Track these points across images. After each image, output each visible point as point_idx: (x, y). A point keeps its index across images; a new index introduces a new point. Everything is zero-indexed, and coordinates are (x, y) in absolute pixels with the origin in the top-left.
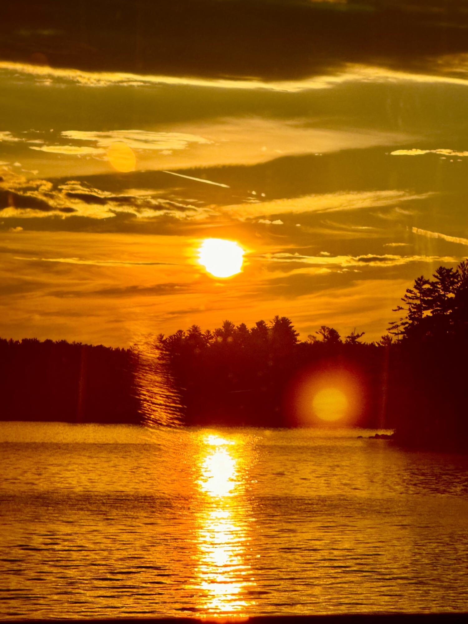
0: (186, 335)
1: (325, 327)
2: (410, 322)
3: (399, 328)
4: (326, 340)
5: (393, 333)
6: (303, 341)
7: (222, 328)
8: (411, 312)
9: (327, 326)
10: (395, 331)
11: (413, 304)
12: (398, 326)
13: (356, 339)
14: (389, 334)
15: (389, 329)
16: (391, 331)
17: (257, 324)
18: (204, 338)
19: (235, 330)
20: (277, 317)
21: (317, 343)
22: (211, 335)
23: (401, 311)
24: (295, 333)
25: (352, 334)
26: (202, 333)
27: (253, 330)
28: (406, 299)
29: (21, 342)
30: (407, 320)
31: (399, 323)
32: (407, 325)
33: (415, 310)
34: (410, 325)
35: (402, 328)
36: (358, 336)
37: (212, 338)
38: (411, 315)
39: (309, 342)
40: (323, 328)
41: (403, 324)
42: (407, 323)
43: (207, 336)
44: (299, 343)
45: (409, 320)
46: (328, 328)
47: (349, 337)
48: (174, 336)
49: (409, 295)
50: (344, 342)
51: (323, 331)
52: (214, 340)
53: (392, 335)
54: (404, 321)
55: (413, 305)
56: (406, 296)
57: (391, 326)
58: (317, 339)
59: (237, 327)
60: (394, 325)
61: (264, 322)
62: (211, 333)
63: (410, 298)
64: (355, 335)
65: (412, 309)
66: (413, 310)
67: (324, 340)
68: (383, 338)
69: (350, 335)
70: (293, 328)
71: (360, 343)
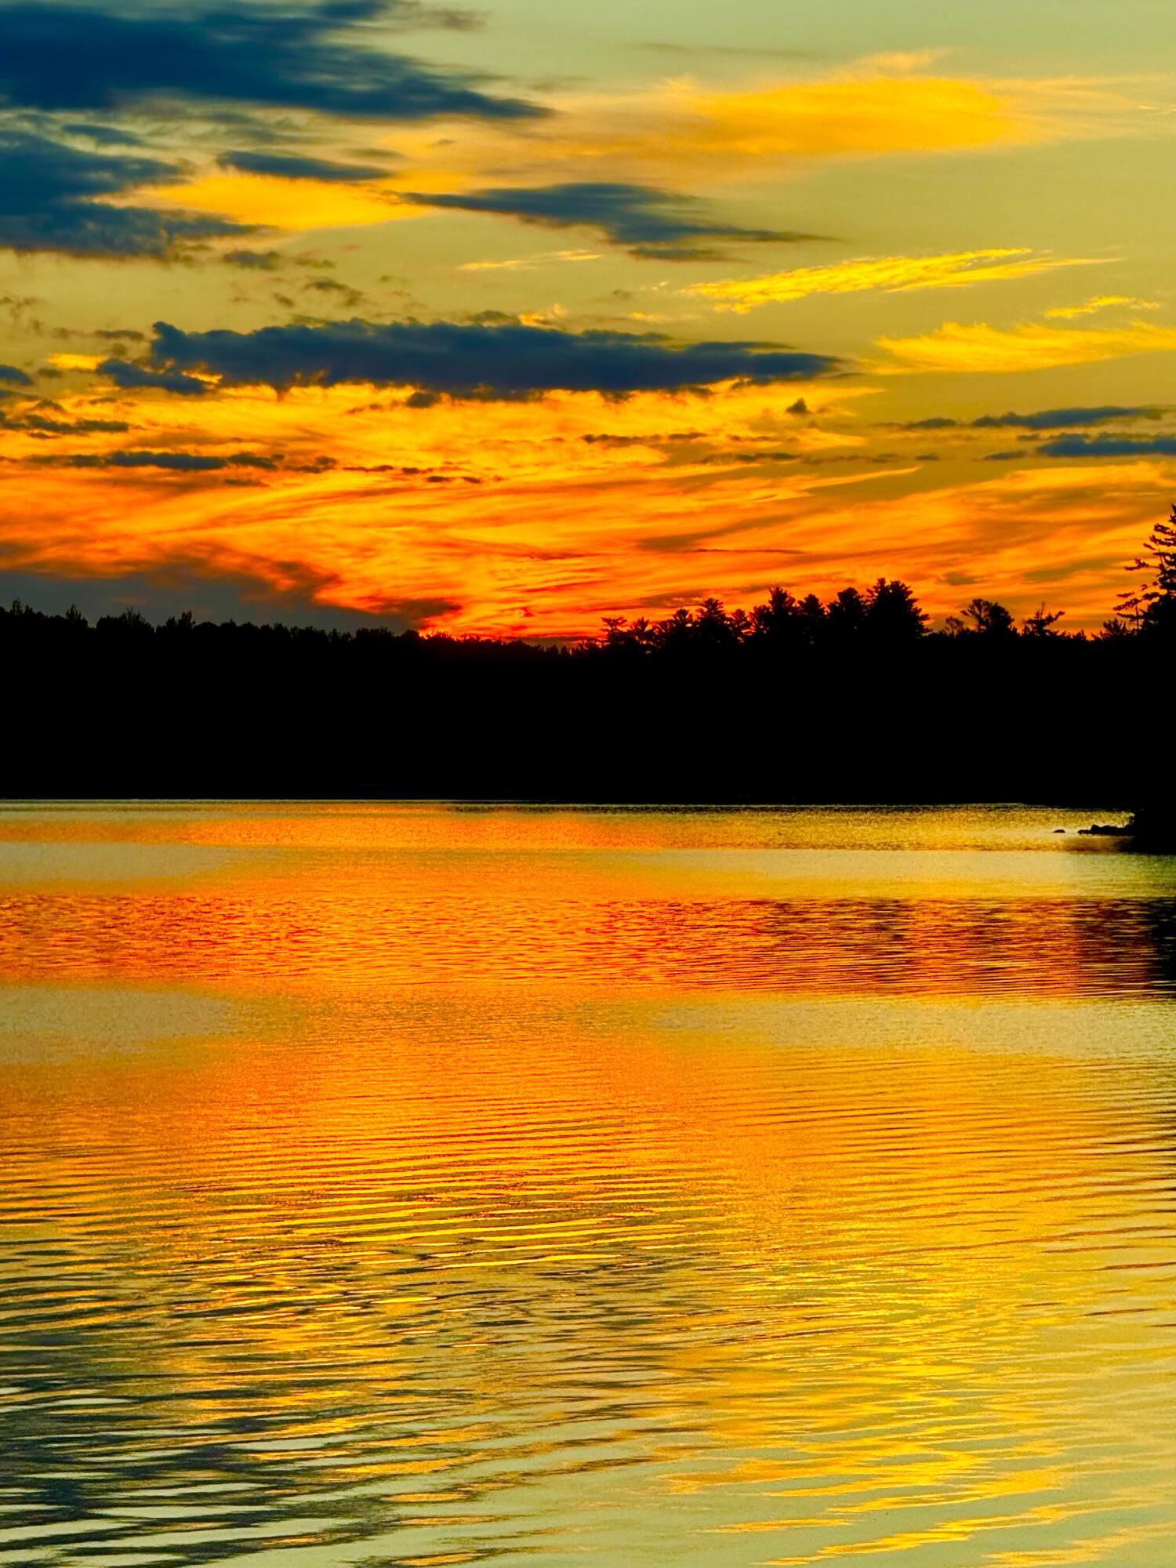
0: (694, 618)
1: (980, 600)
2: (1164, 592)
3: (1139, 605)
4: (983, 627)
5: (1127, 616)
6: (936, 631)
7: (768, 605)
8: (1164, 571)
9: (985, 599)
10: (1132, 612)
11: (1168, 554)
12: (1136, 601)
13: (1045, 625)
14: (1119, 619)
15: (1119, 608)
16: (1123, 612)
17: (841, 595)
18: (731, 625)
19: (796, 608)
20: (882, 581)
21: (965, 634)
22: (745, 619)
23: (1143, 570)
24: (920, 614)
25: (1038, 614)
26: (727, 616)
27: (832, 606)
28: (1153, 544)
29: (354, 635)
30: (1157, 589)
31: (1139, 595)
32: (1156, 600)
33: (1173, 568)
34: (1162, 598)
35: (1144, 605)
36: (1050, 619)
37: (748, 625)
38: (1165, 578)
39: (948, 633)
40: (977, 603)
41: (1148, 597)
42: (1155, 595)
43: (738, 622)
44: (927, 634)
45: (1161, 588)
46: (987, 603)
47: (1030, 621)
48: (670, 621)
49: (1159, 536)
50: (1020, 631)
51: (976, 609)
52: (752, 629)
53: (1124, 619)
54: (1149, 591)
55: (1168, 558)
56: (1154, 539)
57: (1122, 602)
58: (965, 627)
59: (800, 602)
60: (1129, 599)
61: (856, 592)
62: (747, 614)
63: (1162, 543)
64: (1044, 617)
65: (1166, 565)
66: (1169, 568)
67: (979, 629)
68: (1105, 625)
69: (1032, 616)
70: (915, 605)
71: (1053, 635)
